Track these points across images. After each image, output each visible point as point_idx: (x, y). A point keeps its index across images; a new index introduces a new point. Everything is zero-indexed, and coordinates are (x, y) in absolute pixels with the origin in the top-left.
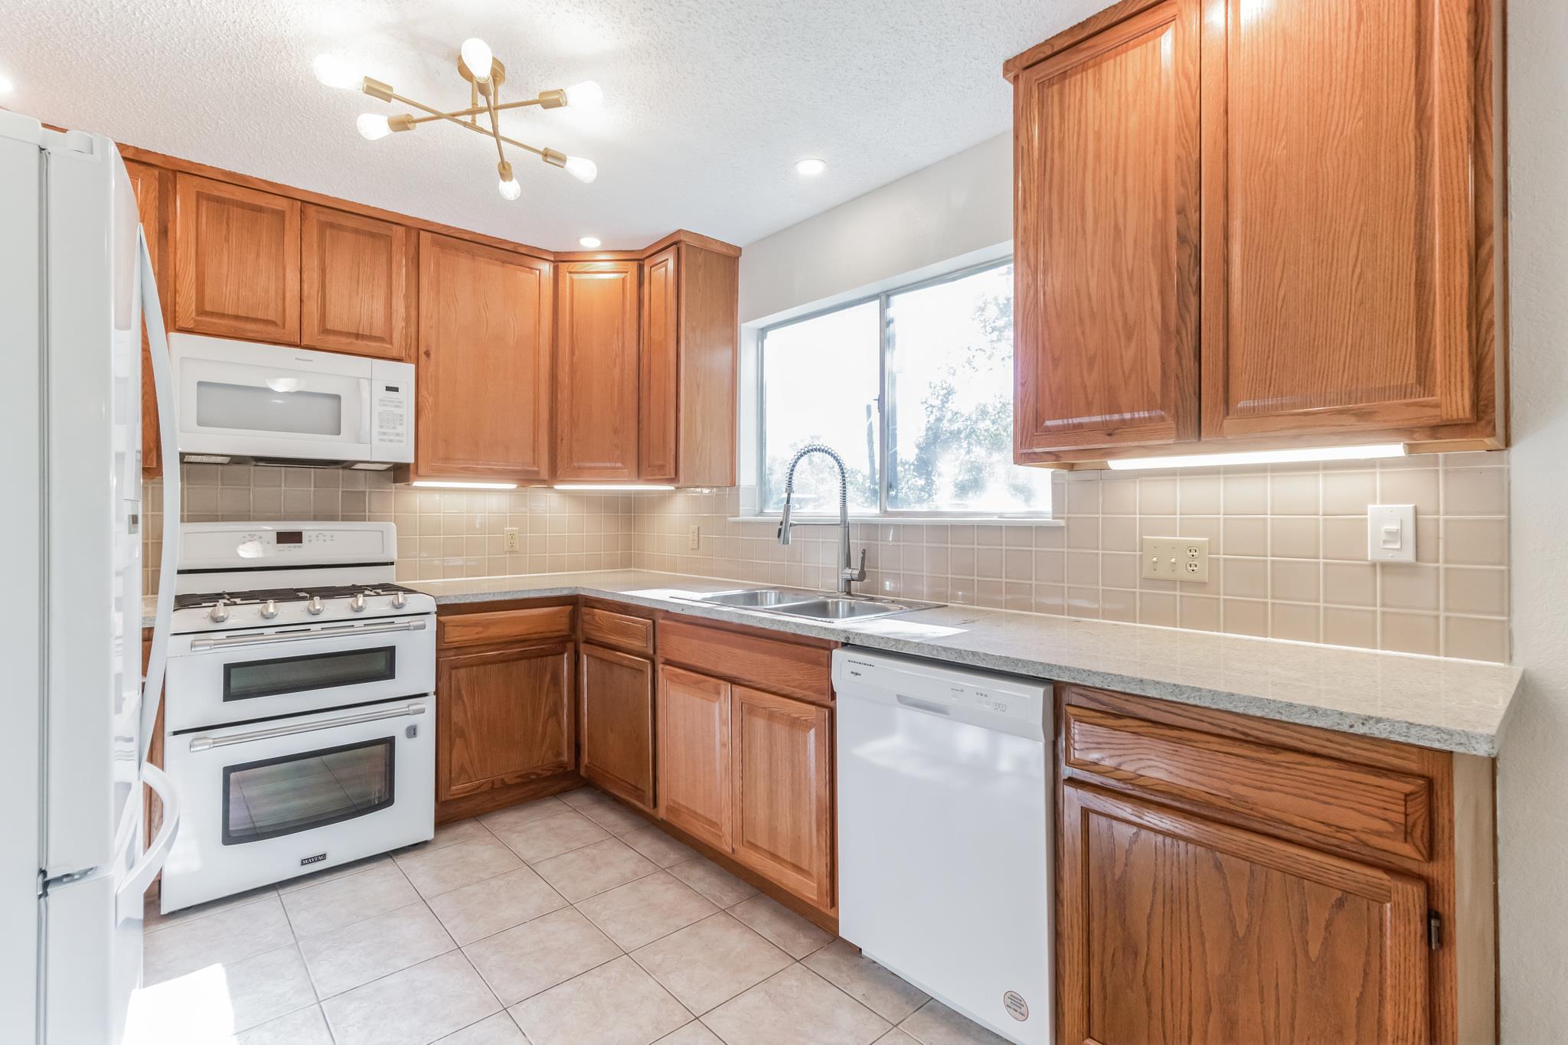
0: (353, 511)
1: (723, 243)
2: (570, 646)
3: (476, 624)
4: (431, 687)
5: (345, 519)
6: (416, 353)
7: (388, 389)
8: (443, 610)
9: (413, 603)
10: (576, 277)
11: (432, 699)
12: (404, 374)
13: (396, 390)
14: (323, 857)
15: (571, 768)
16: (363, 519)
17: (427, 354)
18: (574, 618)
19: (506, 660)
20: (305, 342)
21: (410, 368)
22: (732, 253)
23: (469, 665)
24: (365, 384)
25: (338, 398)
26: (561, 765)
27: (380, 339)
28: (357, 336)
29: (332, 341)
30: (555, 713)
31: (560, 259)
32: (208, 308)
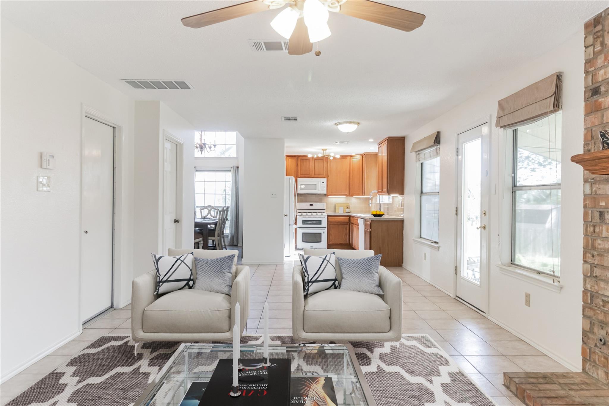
0: (320, 201)
1: (374, 153)
2: (349, 224)
3: (333, 218)
4: (326, 227)
5: (319, 202)
6: (327, 177)
7: (323, 183)
8: (328, 216)
9: (324, 214)
10: (353, 159)
11: (326, 229)
12: (325, 180)
13: (324, 183)
14: (313, 247)
15: (349, 244)
16: (321, 202)
17: (329, 176)
18: (349, 219)
19: (338, 225)
20: (313, 177)
21: (326, 179)
22: (376, 154)
23: (332, 225)
24: (319, 182)
25: (316, 185)
26: (347, 243)
27: (322, 175)
28: (319, 175)
29: (316, 176)
30: (346, 234)
31: (351, 156)
32: (302, 174)
